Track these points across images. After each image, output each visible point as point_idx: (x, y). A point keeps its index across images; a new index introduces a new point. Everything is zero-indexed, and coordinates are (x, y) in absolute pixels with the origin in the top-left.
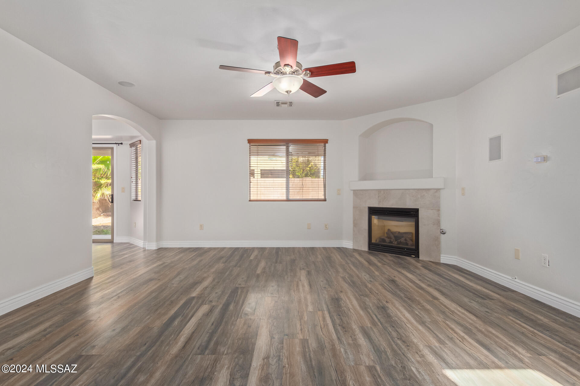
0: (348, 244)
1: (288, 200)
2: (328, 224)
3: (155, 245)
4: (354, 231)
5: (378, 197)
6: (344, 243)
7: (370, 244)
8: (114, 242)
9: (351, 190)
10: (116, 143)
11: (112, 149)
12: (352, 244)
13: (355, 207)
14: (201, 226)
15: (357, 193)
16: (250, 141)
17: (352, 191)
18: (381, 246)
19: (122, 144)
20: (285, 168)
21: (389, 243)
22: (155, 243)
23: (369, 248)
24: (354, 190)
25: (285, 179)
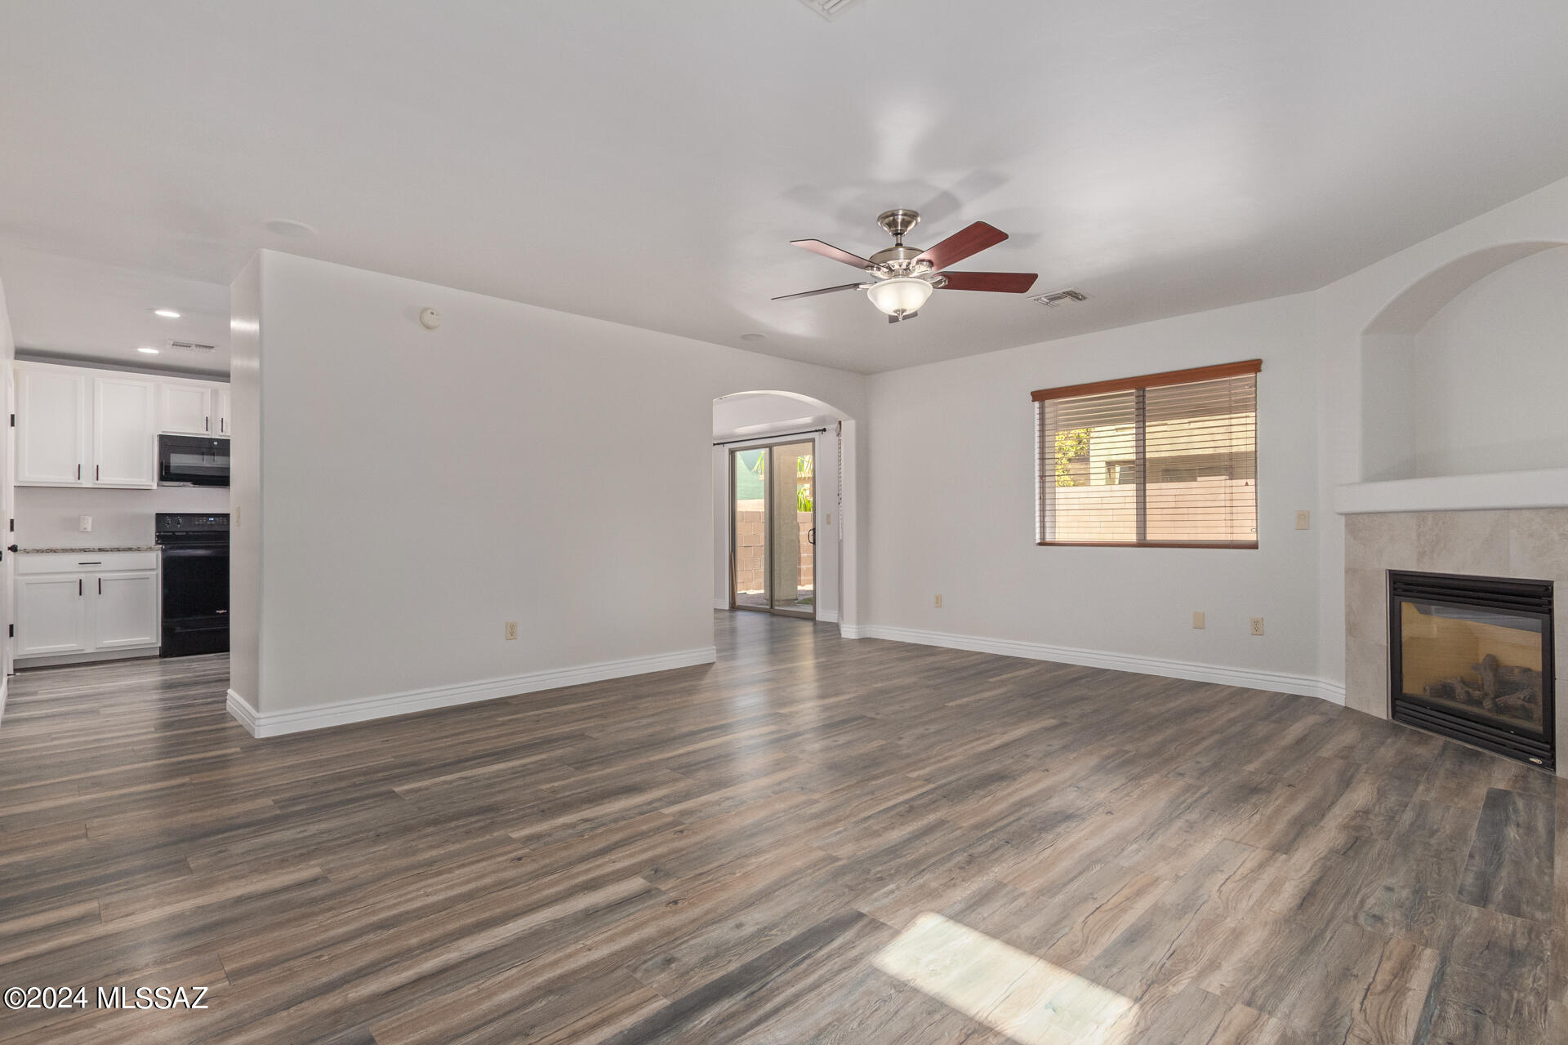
0: (1332, 690)
1: (1143, 543)
2: (1262, 619)
3: (854, 630)
4: (1348, 648)
5: (1419, 536)
6: (1320, 685)
7: (1396, 699)
8: (817, 619)
9: (1342, 514)
10: (816, 431)
11: (813, 440)
12: (1344, 692)
13: (1350, 571)
14: (937, 598)
15: (1357, 523)
16: (1040, 396)
17: (1343, 520)
18: (1431, 709)
19: (824, 430)
20: (1133, 457)
21: (1465, 703)
22: (854, 626)
23: (1395, 712)
24: (1347, 515)
25: (1133, 486)
